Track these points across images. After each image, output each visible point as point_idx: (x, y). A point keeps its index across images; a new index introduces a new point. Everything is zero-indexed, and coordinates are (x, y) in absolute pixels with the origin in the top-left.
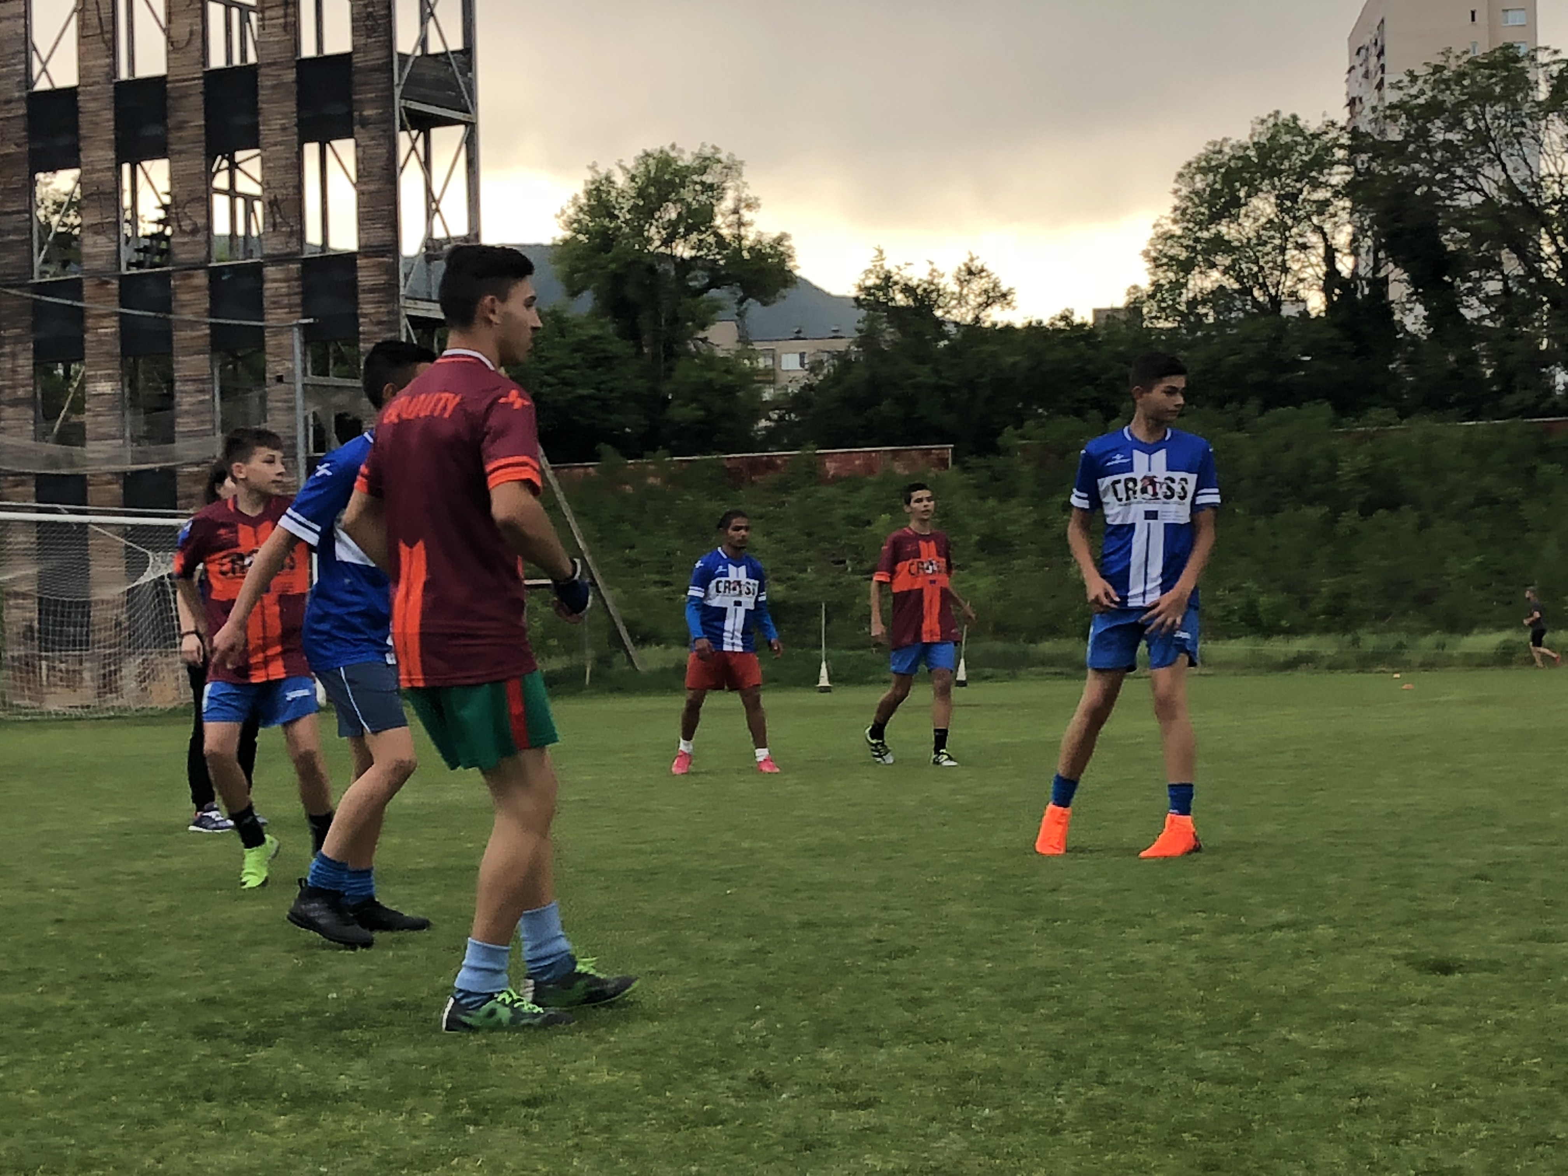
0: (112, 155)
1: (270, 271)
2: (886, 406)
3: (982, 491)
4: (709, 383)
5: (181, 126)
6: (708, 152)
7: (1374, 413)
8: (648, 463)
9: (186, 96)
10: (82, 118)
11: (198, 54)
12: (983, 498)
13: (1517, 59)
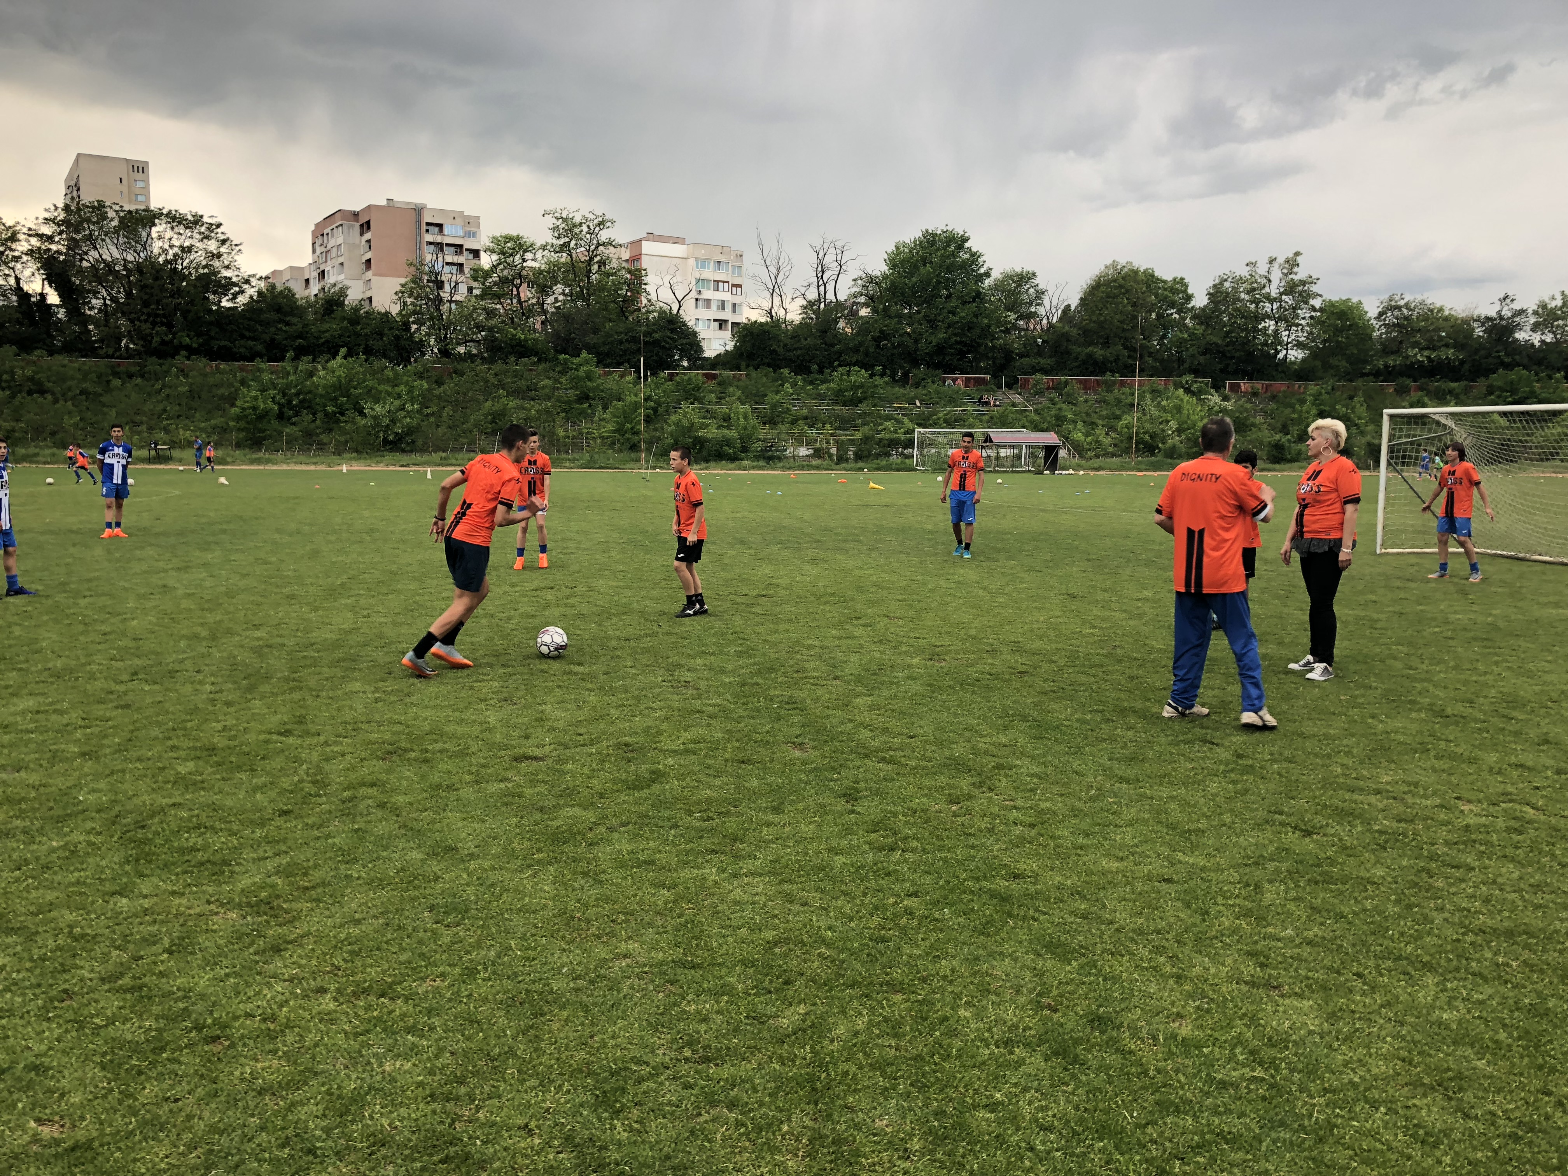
7: (37, 352)
13: (104, 207)
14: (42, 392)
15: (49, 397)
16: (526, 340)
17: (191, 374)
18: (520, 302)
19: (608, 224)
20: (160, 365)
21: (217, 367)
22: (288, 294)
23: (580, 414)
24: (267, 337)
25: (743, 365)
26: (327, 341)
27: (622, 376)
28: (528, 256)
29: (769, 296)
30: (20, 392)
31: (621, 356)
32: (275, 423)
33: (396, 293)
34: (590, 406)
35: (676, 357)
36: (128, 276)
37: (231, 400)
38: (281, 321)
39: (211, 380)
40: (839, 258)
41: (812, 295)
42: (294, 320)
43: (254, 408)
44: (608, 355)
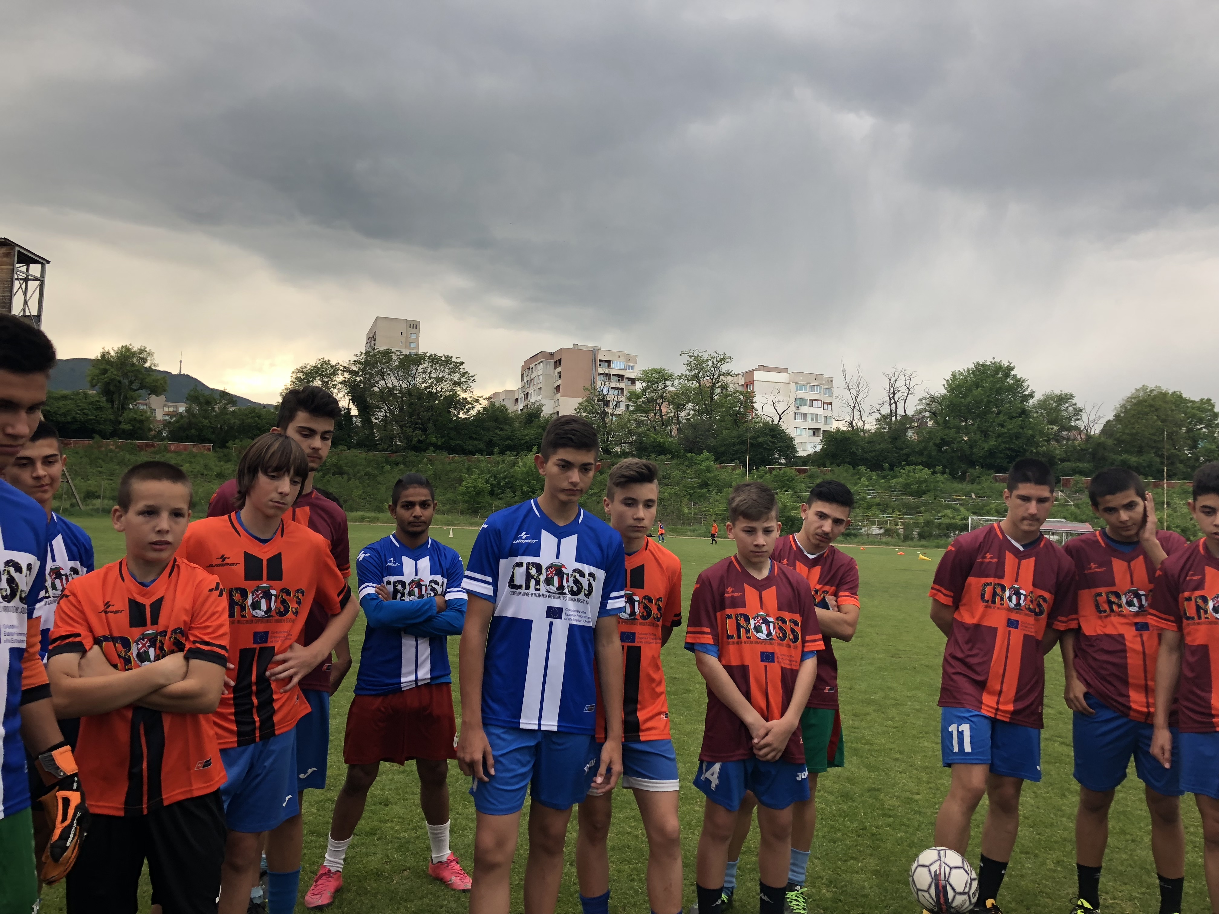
2: (193, 431)
3: (220, 459)
4: (135, 419)
6: (143, 348)
7: (341, 447)
8: (111, 442)
12: (220, 461)
13: (391, 353)
14: (341, 473)
15: (345, 477)
16: (664, 443)
17: (436, 463)
18: (661, 416)
19: (728, 360)
20: (417, 456)
21: (453, 458)
22: (503, 410)
23: (700, 497)
24: (487, 439)
25: (828, 463)
26: (527, 442)
27: (734, 469)
28: (669, 383)
29: (850, 411)
30: (328, 473)
31: (733, 455)
32: (488, 498)
33: (575, 409)
34: (709, 491)
35: (776, 456)
36: (402, 397)
37: (460, 480)
38: (497, 428)
39: (449, 468)
40: (908, 383)
41: (886, 410)
42: (506, 427)
43: (474, 487)
44: (723, 453)
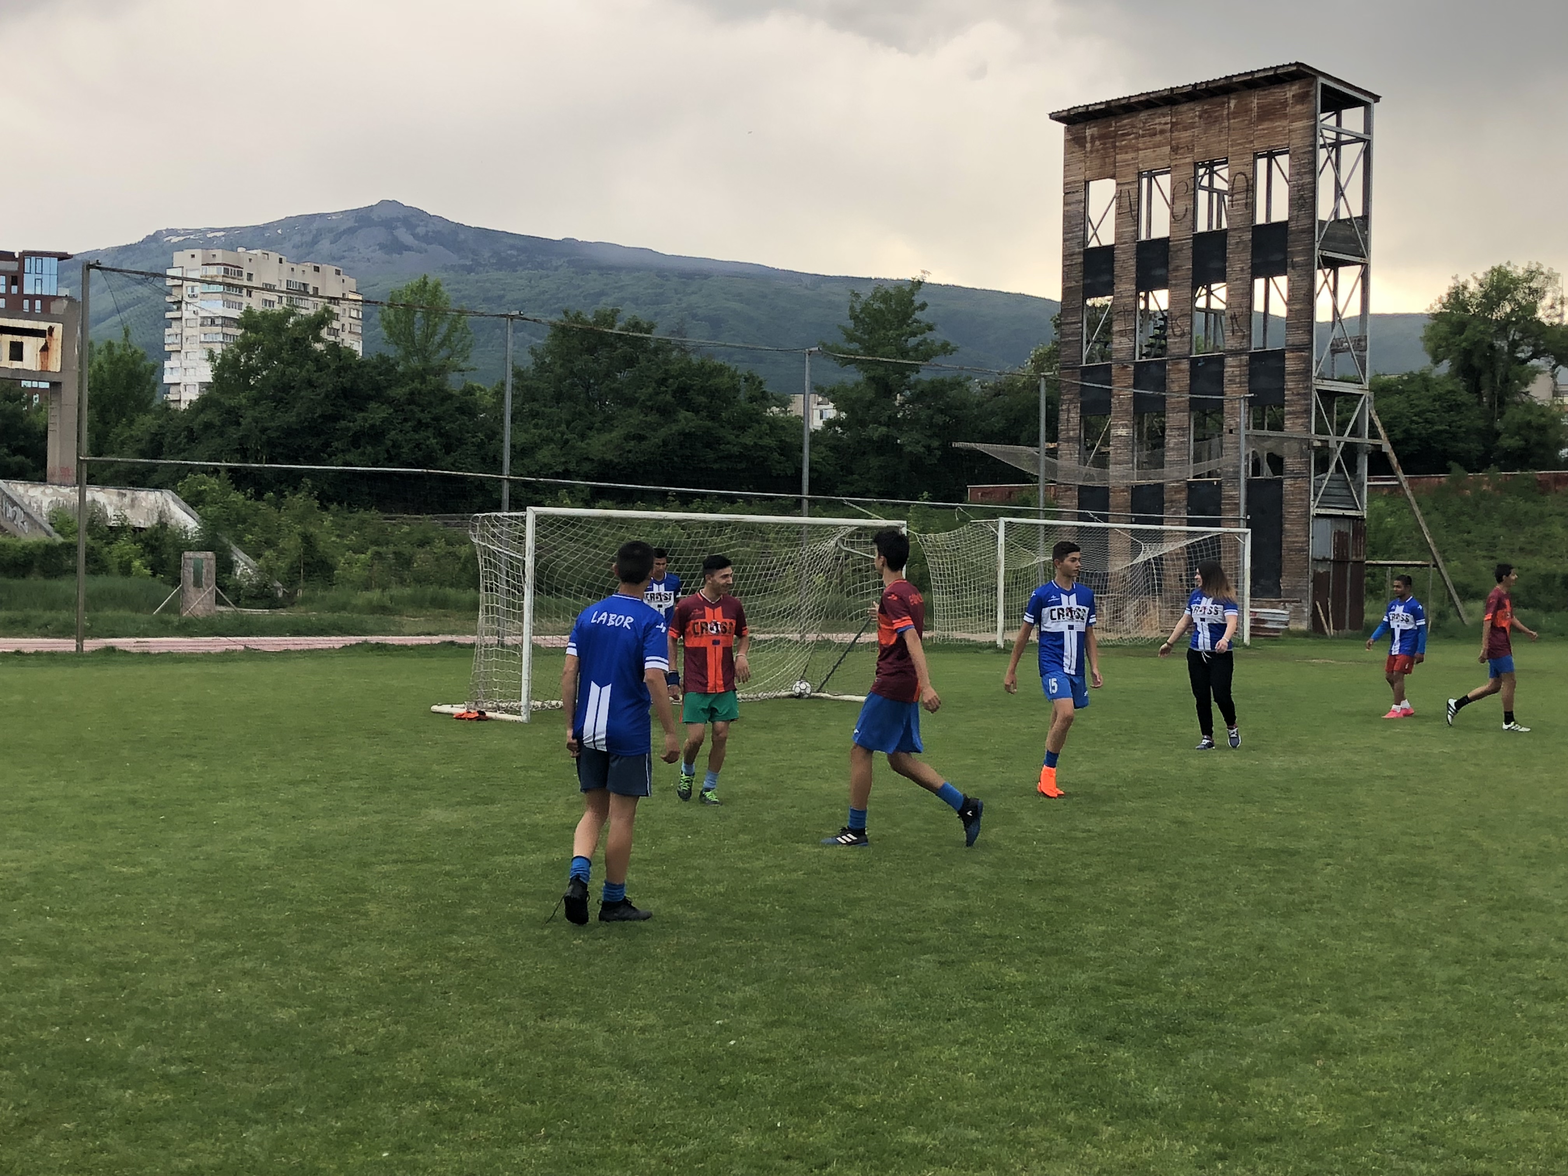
0: (1134, 287)
1: (1229, 361)
5: (1176, 269)
8: (1483, 476)
9: (1181, 250)
10: (1117, 265)
11: (1190, 224)
